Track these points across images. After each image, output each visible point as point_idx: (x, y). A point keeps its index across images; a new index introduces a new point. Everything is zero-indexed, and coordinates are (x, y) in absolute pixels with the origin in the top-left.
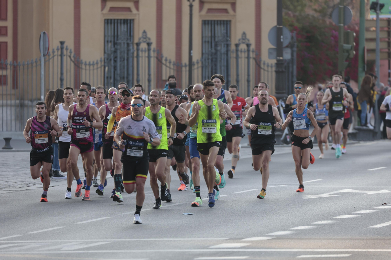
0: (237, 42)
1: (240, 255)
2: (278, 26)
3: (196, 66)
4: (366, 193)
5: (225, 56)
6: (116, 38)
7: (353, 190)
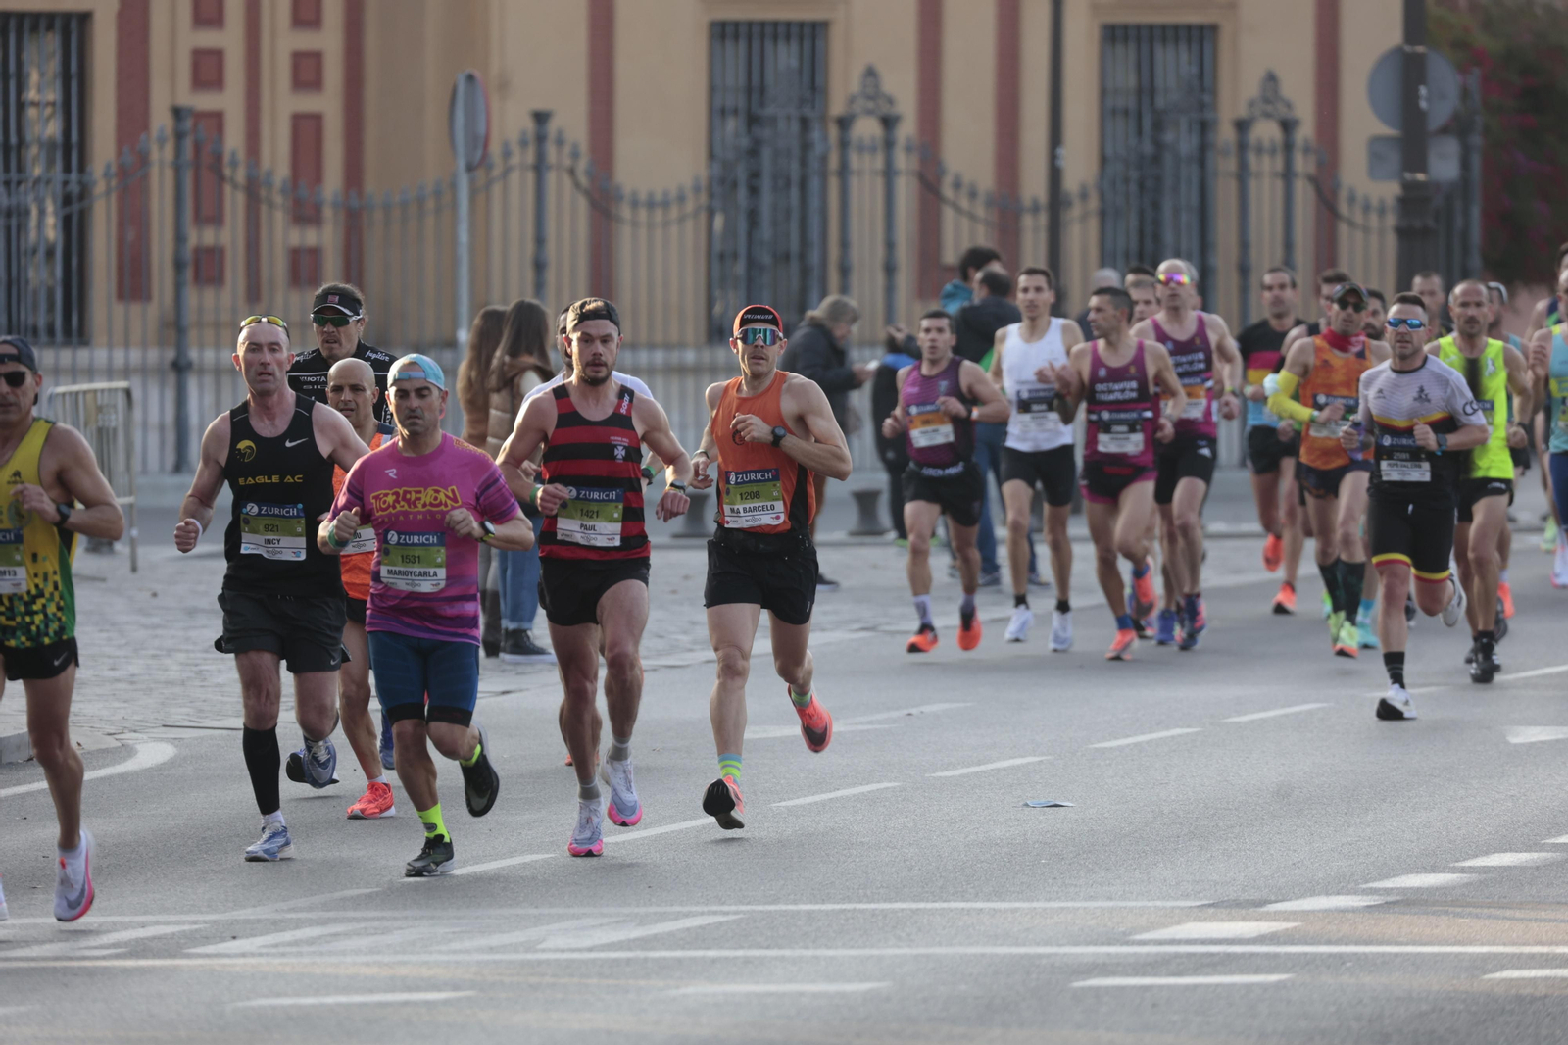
0: (1242, 112)
1: (1258, 971)
2: (1408, 48)
3: (1076, 211)
5: (1195, 167)
6: (755, 97)
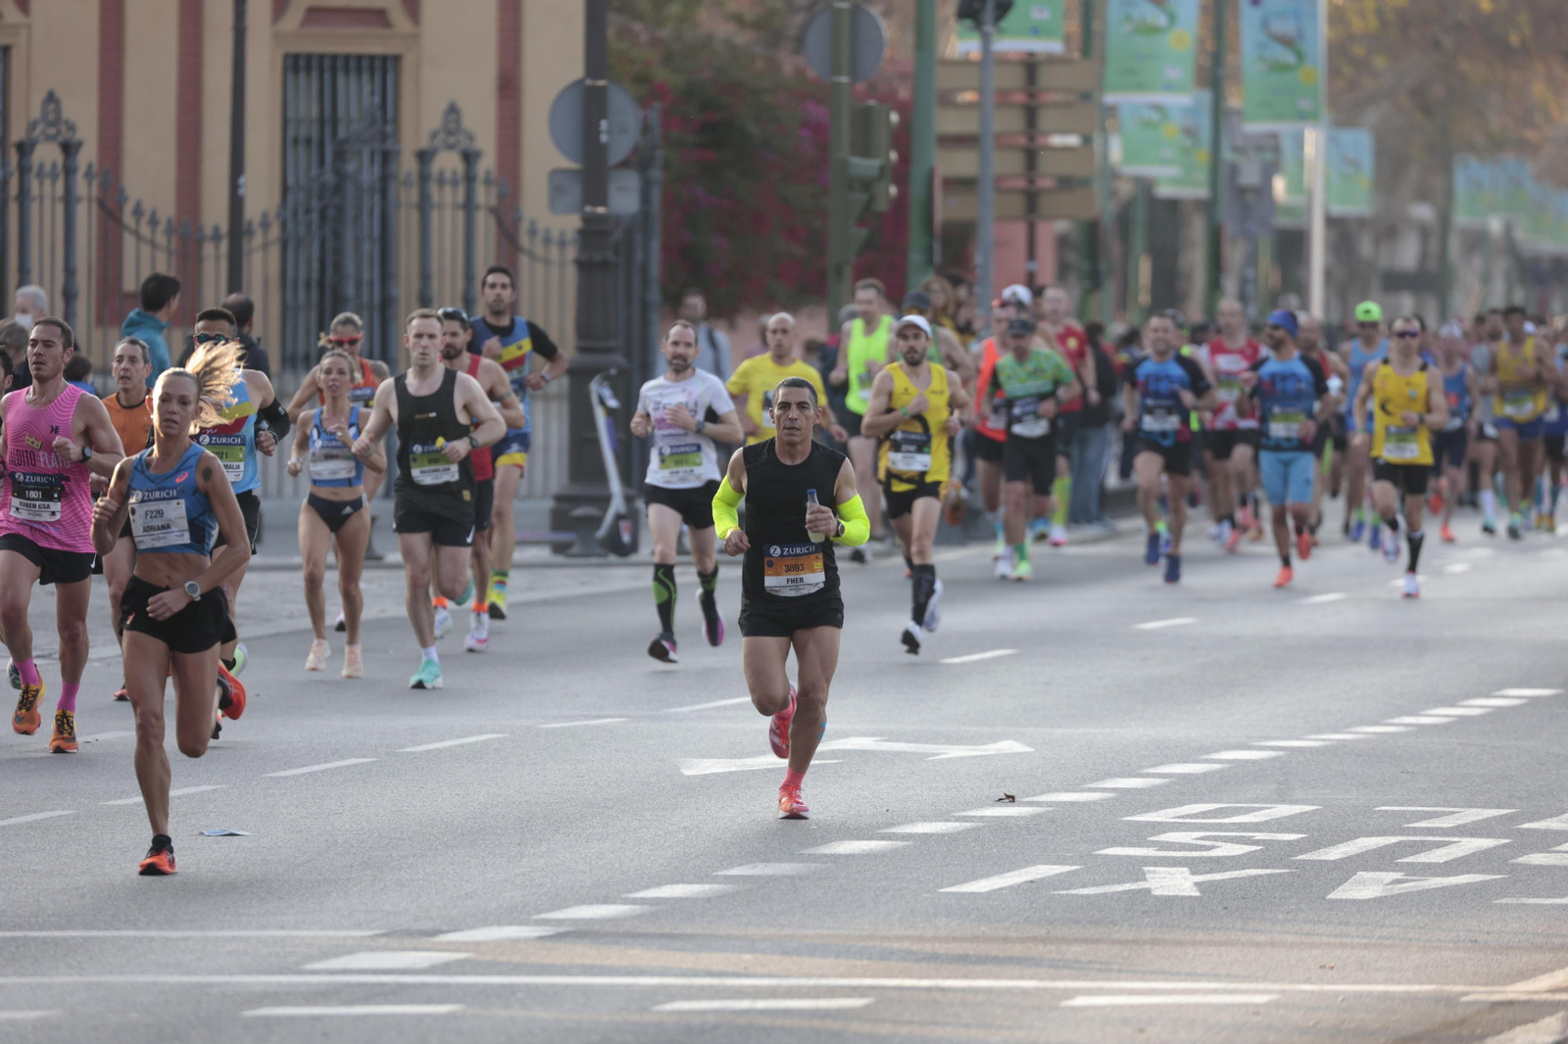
0: (424, 143)
1: (429, 1001)
2: (589, 82)
3: (258, 240)
4: (935, 752)
5: (377, 197)
7: (881, 741)
